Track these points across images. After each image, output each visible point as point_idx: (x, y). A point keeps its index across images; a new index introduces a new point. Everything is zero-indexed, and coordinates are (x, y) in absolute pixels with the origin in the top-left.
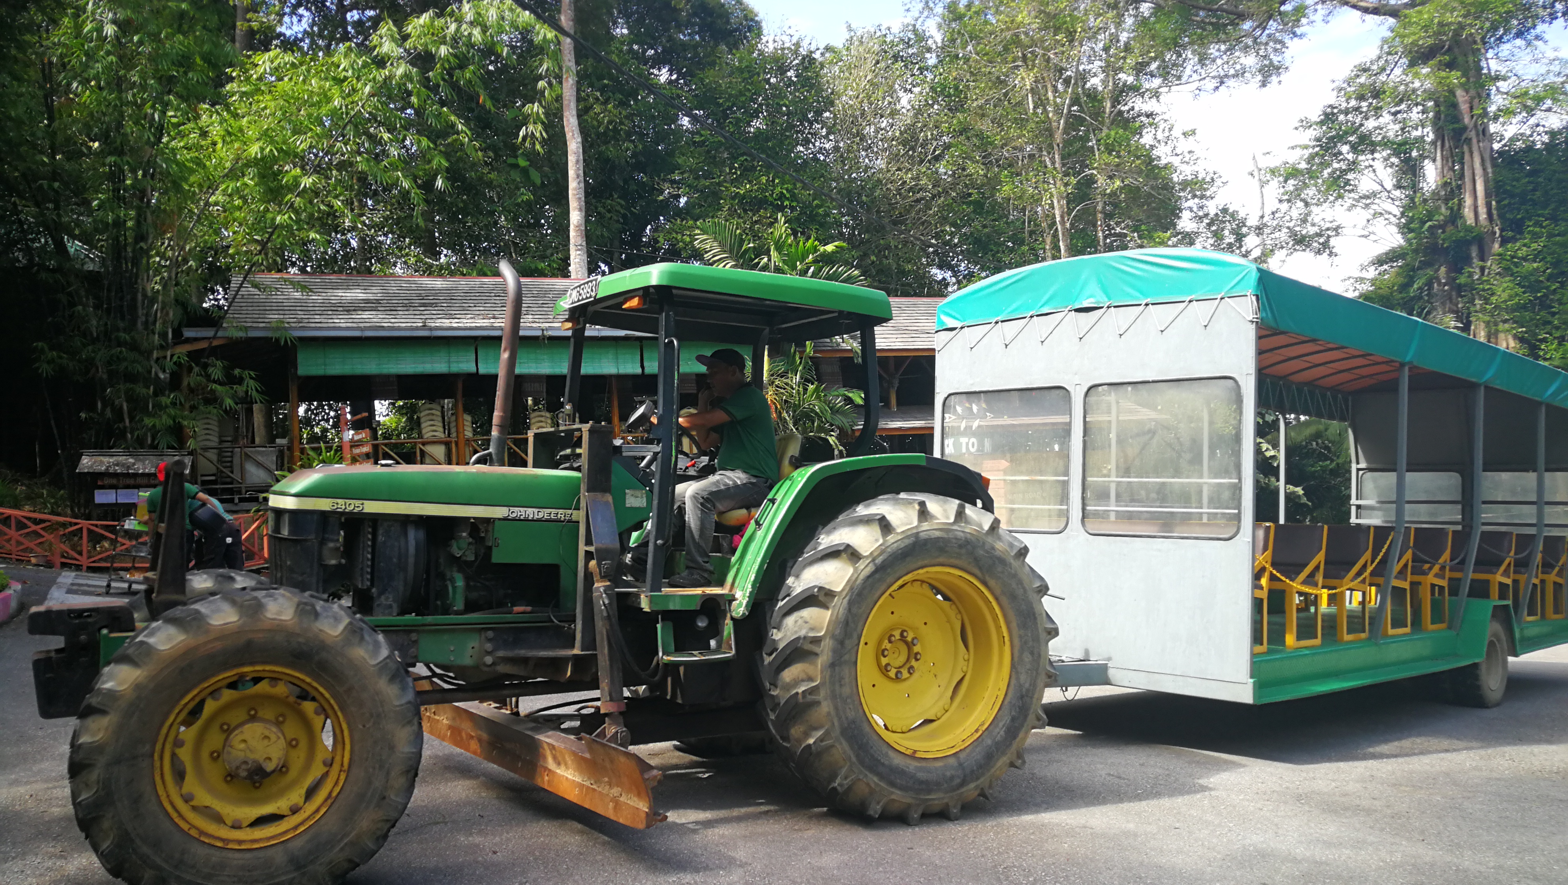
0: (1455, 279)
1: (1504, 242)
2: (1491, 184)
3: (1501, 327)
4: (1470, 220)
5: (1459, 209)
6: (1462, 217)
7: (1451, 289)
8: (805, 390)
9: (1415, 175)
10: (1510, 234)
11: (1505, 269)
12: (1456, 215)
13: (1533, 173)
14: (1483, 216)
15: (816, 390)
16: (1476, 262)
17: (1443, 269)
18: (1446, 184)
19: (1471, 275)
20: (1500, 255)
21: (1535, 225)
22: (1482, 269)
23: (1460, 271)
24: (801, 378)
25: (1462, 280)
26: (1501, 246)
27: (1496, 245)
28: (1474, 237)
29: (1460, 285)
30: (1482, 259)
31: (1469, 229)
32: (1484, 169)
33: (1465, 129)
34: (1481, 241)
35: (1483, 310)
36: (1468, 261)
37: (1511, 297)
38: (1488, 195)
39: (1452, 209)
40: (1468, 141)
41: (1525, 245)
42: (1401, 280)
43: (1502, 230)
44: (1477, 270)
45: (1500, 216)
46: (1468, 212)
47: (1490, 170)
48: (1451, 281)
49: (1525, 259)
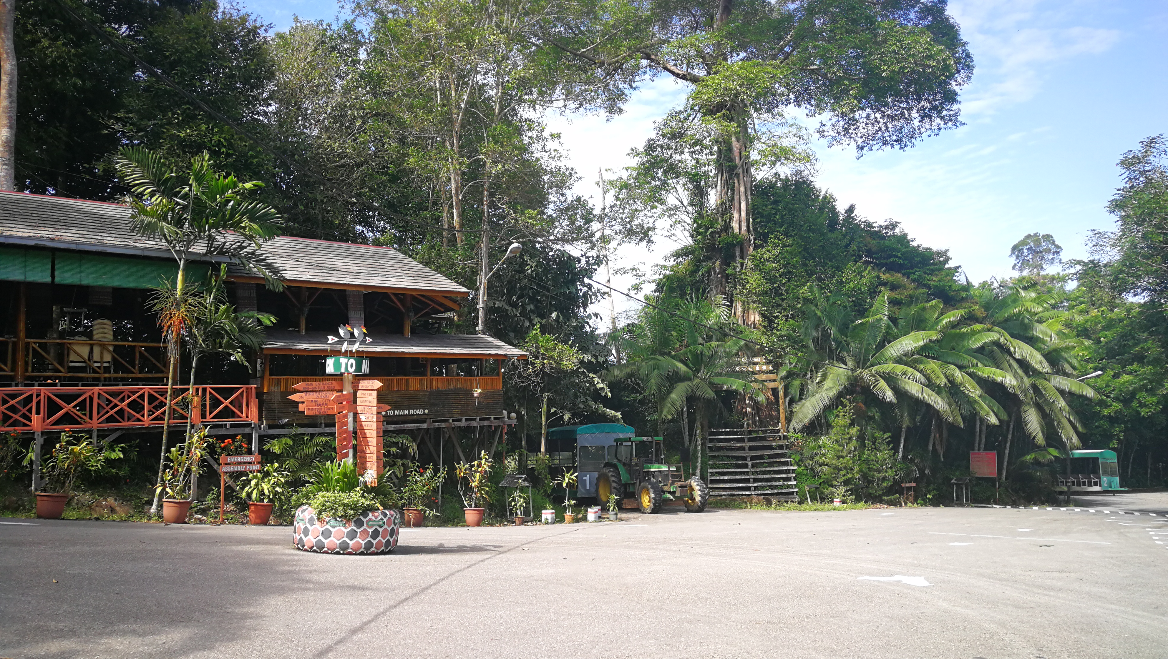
0: (725, 270)
1: (756, 247)
2: (750, 207)
3: (751, 306)
4: (736, 231)
5: (730, 222)
6: (731, 227)
7: (722, 277)
8: (217, 309)
9: (702, 198)
10: (760, 242)
11: (756, 266)
12: (727, 226)
13: (776, 202)
14: (744, 228)
15: (227, 310)
16: (739, 260)
17: (718, 262)
18: (722, 203)
19: (734, 269)
20: (753, 256)
21: (775, 238)
22: (742, 265)
23: (728, 265)
24: (214, 298)
25: (729, 271)
26: (754, 250)
27: (751, 249)
28: (738, 242)
29: (728, 275)
30: (742, 258)
31: (735, 237)
32: (746, 196)
33: (736, 166)
34: (742, 245)
35: (741, 293)
36: (733, 258)
37: (759, 286)
38: (748, 214)
39: (725, 221)
40: (738, 175)
41: (768, 251)
42: (691, 268)
43: (755, 239)
44: (739, 266)
45: (755, 229)
46: (735, 225)
47: (749, 197)
48: (722, 271)
49: (768, 260)
